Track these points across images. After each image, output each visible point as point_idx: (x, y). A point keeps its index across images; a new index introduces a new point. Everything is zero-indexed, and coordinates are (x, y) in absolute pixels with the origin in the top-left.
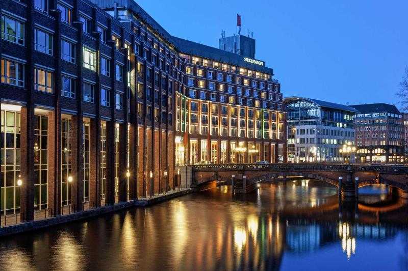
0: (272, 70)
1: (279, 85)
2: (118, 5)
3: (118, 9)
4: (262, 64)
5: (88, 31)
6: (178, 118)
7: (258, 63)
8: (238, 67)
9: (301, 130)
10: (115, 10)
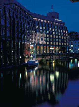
0: (64, 23)
1: (67, 27)
2: (11, 3)
3: (11, 4)
4: (61, 21)
5: (3, 13)
6: (33, 39)
7: (60, 20)
8: (53, 22)
9: (75, 42)
10: (10, 4)
